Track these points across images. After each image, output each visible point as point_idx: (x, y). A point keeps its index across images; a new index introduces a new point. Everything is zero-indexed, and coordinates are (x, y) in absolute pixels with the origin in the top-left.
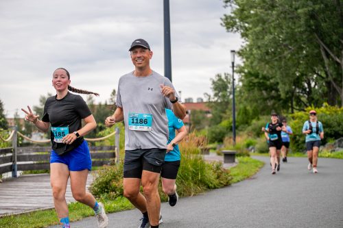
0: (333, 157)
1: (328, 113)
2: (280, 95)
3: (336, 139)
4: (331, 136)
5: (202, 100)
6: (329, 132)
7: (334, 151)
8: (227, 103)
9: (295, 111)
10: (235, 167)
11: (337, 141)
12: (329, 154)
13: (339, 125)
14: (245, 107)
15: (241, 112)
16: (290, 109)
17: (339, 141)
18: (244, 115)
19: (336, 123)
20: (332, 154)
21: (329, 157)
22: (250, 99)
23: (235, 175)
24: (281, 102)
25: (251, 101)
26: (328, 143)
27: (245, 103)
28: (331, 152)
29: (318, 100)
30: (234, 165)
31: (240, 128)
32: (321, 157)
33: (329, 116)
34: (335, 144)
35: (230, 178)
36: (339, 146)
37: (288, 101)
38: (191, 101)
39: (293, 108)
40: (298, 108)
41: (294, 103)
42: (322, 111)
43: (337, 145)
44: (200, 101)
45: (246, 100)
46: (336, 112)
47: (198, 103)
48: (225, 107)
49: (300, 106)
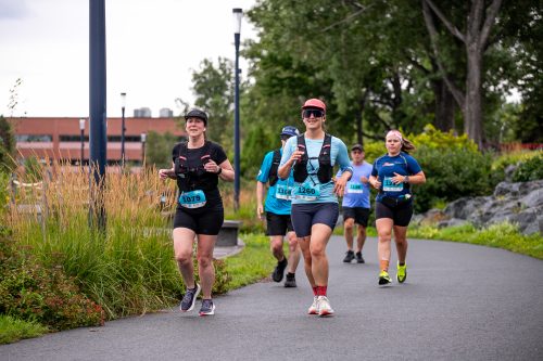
0: (442, 239)
1: (434, 145)
2: (335, 107)
3: (450, 200)
4: (440, 194)
5: (171, 112)
6: (437, 186)
7: (446, 225)
8: (224, 120)
9: (365, 139)
10: (236, 256)
11: (452, 204)
12: (436, 231)
13: (458, 170)
14: (261, 130)
15: (253, 139)
16: (356, 136)
17: (458, 205)
18: (258, 145)
19: (450, 167)
20: (443, 232)
21: (433, 238)
22: (271, 112)
23: (236, 273)
24: (338, 119)
25: (274, 117)
26: (434, 210)
27: (261, 120)
28: (440, 227)
29: (414, 118)
30: (236, 250)
31: (249, 174)
32: (417, 237)
33: (436, 153)
34: (447, 210)
35: (225, 277)
36: (456, 216)
37: (352, 120)
38: (147, 115)
39: (361, 134)
40: (371, 134)
41: (364, 123)
42: (422, 142)
43: (452, 213)
44: (166, 115)
45: (263, 114)
46: (450, 143)
47: (161, 119)
48: (218, 129)
49: (376, 130)
